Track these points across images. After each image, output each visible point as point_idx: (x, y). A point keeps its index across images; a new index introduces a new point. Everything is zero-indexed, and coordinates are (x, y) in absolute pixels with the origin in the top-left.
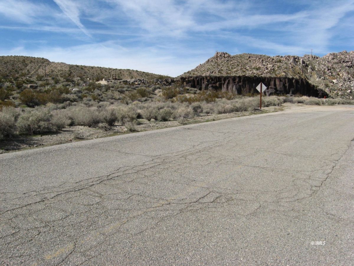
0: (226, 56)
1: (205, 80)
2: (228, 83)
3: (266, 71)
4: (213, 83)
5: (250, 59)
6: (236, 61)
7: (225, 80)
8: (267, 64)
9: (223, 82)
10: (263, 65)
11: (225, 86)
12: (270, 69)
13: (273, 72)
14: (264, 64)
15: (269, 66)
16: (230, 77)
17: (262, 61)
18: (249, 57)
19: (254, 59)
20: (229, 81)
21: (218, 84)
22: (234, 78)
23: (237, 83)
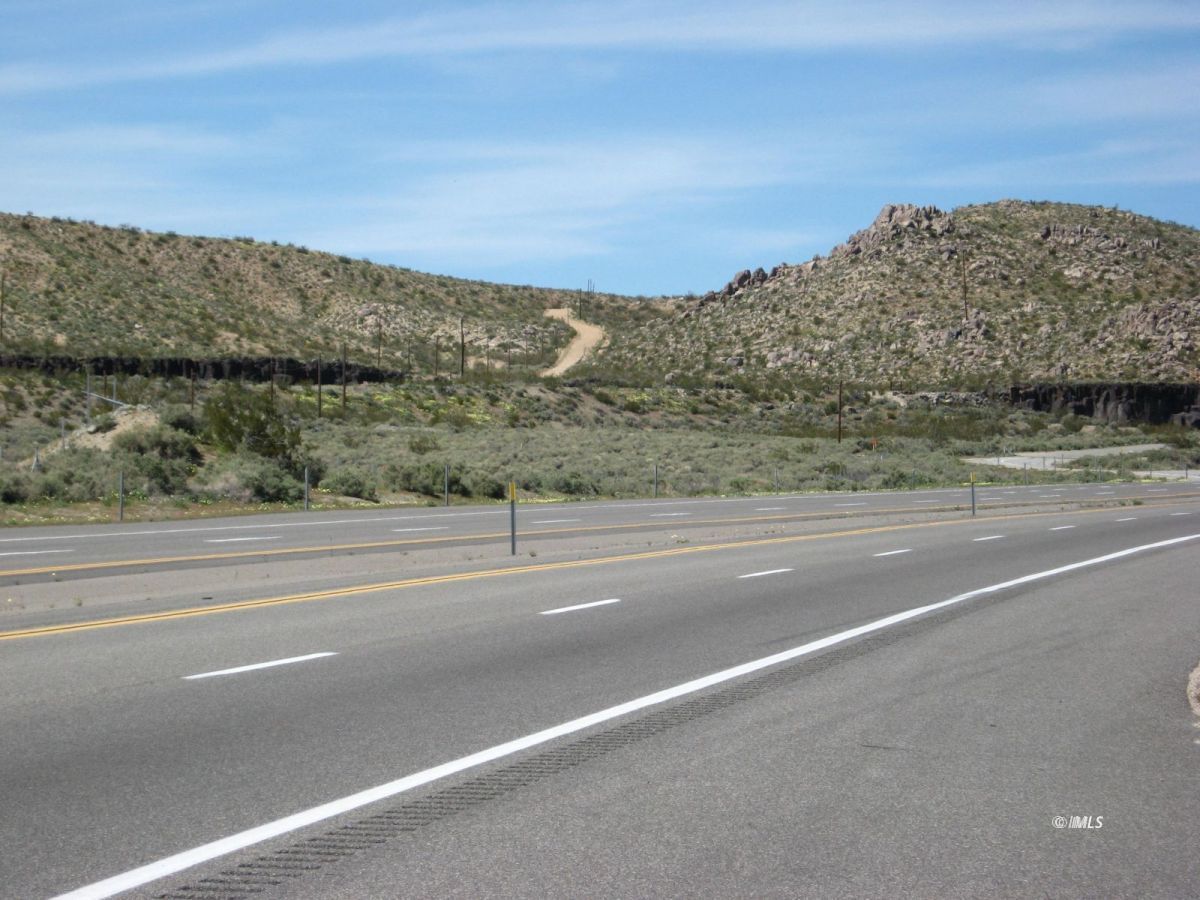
0: (937, 227)
1: (1059, 392)
2: (1107, 400)
3: (1171, 353)
4: (1076, 400)
5: (1050, 243)
6: (990, 258)
7: (1099, 393)
8: (1172, 331)
9: (1096, 397)
10: (1159, 332)
11: (1100, 405)
12: (1179, 347)
13: (1189, 357)
14: (1161, 328)
15: (1177, 335)
16: (1110, 386)
17: (1156, 318)
18: (1047, 234)
19: (1071, 241)
20: (1108, 394)
21: (1084, 401)
22: (1119, 390)
23: (1124, 399)
